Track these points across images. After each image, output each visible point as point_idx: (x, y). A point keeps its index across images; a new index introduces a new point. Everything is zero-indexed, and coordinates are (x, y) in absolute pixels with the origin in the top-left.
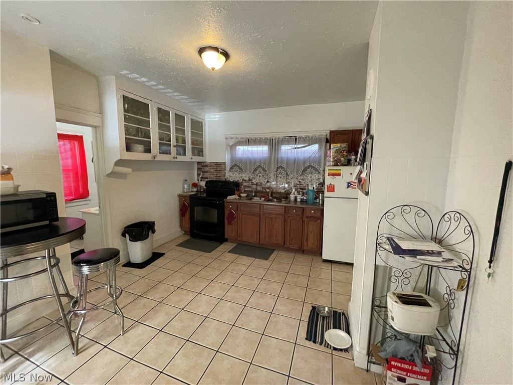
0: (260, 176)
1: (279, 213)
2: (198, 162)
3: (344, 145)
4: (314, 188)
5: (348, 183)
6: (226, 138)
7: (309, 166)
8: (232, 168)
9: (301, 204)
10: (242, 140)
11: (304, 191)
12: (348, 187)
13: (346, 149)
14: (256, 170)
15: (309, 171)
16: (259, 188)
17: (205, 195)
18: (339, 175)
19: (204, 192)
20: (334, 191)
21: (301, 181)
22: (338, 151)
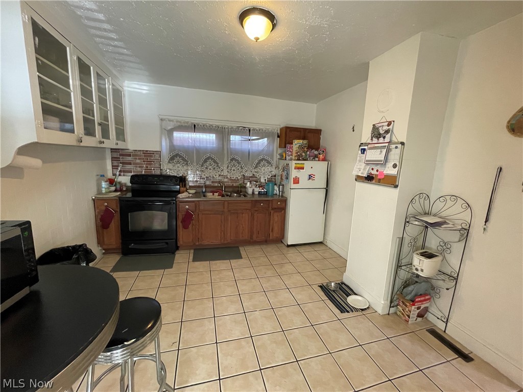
0: (210, 169)
1: (247, 208)
2: (111, 149)
3: (305, 142)
4: (265, 180)
5: (310, 175)
6: (162, 120)
7: (262, 159)
8: (172, 159)
9: (259, 197)
10: (186, 124)
11: (257, 184)
12: (309, 179)
13: (307, 145)
14: (205, 161)
15: (262, 164)
16: (208, 183)
17: (129, 195)
18: (303, 168)
19: (127, 191)
20: (298, 183)
21: (255, 173)
22: (301, 147)
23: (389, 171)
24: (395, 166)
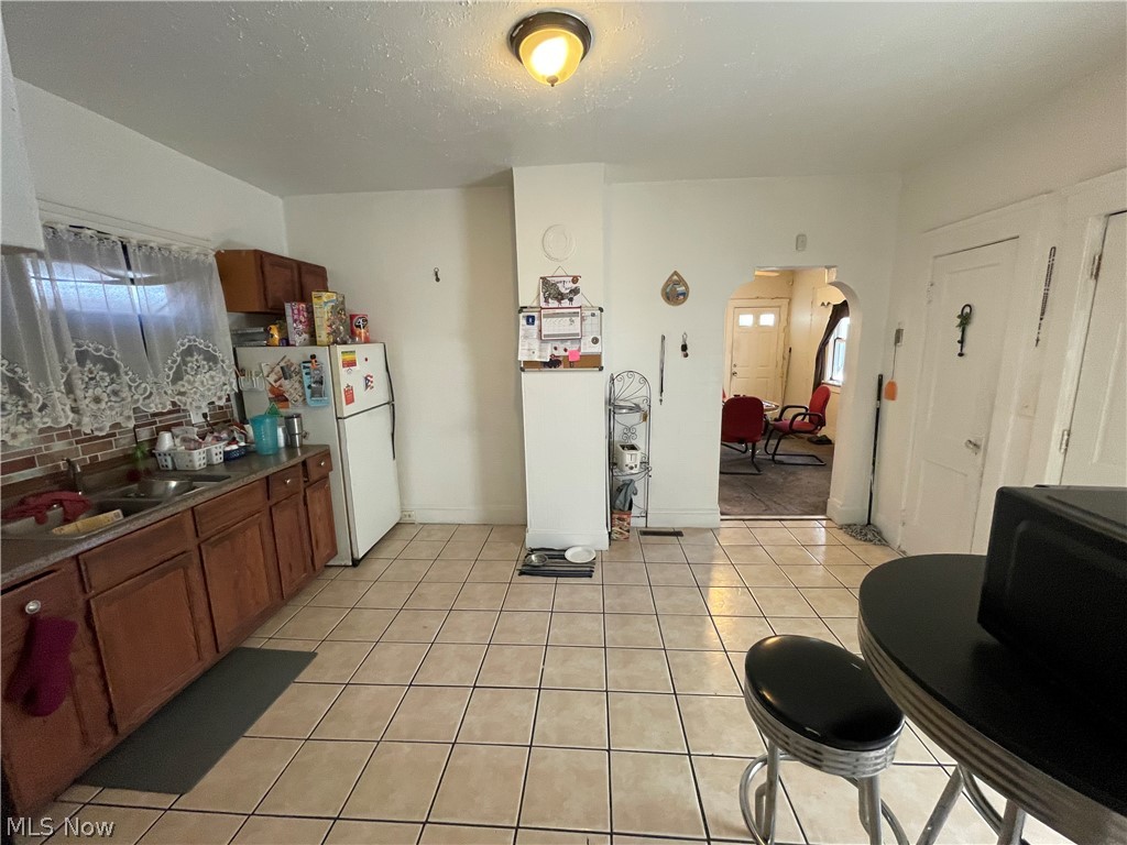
1: (252, 508)
4: (205, 416)
5: (366, 379)
7: (191, 349)
12: (367, 386)
15: (192, 364)
18: (354, 363)
20: (354, 399)
21: (176, 398)
22: (335, 310)
23: (588, 348)
24: (595, 341)
